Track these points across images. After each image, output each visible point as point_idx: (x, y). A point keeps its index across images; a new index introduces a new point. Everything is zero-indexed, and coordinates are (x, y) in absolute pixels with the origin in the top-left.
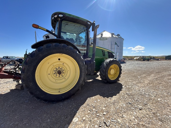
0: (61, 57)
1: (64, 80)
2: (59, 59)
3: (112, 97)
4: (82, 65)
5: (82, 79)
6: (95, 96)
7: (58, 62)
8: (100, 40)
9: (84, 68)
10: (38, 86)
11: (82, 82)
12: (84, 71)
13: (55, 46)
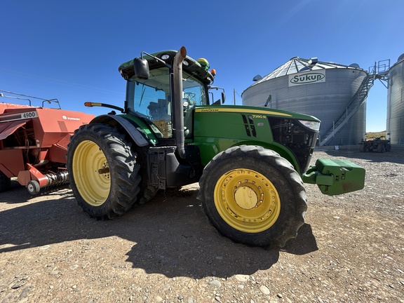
7: (100, 153)
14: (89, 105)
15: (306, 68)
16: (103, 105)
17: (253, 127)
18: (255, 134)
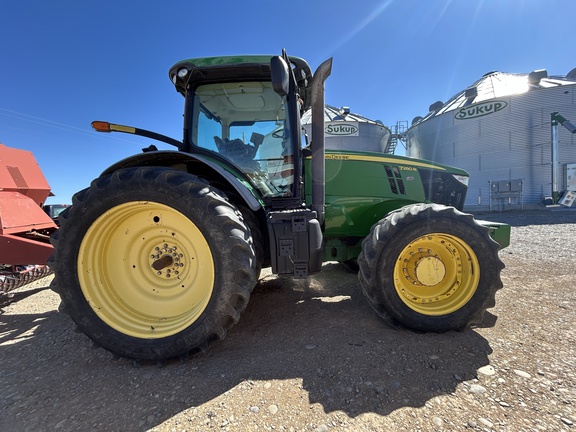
0: (161, 212)
1: (179, 289)
2: (156, 219)
3: (352, 415)
4: (220, 239)
5: (226, 296)
6: (282, 378)
7: (152, 228)
8: (462, 118)
9: (228, 251)
10: (87, 303)
11: (223, 306)
12: (230, 264)
13: (147, 175)
14: (103, 127)
15: (339, 117)
16: (139, 132)
17: (401, 183)
18: (402, 192)
